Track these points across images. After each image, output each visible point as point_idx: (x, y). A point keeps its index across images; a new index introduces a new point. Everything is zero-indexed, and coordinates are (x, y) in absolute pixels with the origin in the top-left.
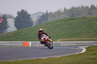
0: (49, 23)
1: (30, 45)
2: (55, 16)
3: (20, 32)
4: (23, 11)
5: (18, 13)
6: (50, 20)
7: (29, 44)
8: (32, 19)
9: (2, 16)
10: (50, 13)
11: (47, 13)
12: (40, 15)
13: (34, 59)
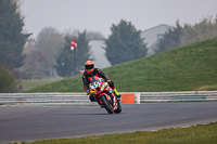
0: (181, 49)
1: (138, 100)
2: (197, 34)
3: (115, 72)
4: (123, 23)
5: (114, 28)
6: (184, 42)
7: (135, 98)
8: (145, 41)
9: (77, 36)
10: (186, 26)
11: (179, 27)
12: (163, 31)
13: (130, 132)
